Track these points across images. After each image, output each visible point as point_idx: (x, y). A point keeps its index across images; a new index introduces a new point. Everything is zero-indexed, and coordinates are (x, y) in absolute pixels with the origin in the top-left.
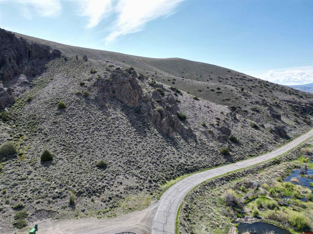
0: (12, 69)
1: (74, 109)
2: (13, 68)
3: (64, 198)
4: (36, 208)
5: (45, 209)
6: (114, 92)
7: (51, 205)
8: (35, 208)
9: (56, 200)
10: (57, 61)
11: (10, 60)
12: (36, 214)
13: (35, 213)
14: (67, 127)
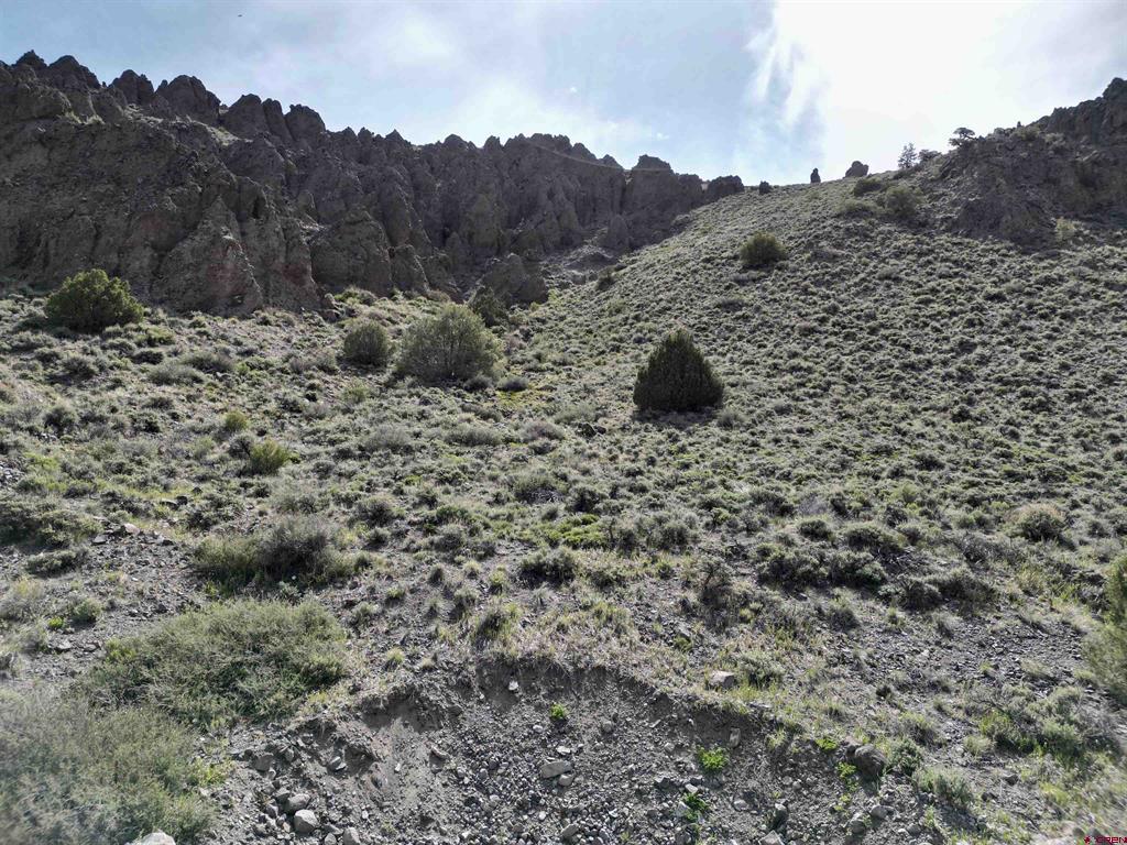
0: (554, 220)
1: (835, 256)
2: (558, 218)
3: (967, 614)
4: (492, 625)
5: (644, 675)
6: (1087, 182)
7: (749, 645)
8: (475, 619)
9: (826, 604)
10: (729, 201)
11: (551, 195)
12: (478, 715)
13: (464, 688)
14: (807, 315)
